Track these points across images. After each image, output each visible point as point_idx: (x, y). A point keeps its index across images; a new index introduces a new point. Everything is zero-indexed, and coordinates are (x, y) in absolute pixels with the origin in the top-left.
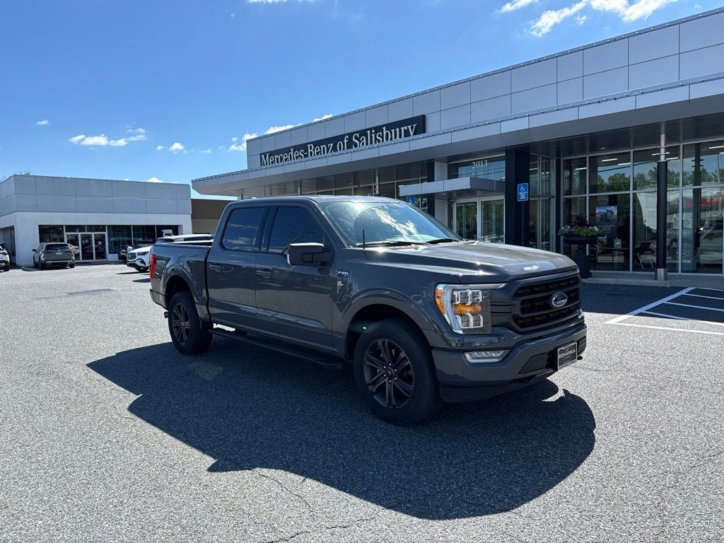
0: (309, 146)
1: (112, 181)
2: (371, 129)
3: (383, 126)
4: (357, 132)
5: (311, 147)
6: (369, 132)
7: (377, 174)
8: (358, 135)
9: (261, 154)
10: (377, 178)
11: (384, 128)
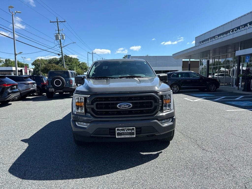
0: (216, 37)
1: (157, 56)
2: (242, 26)
3: (248, 23)
4: (235, 28)
5: (217, 37)
6: (241, 27)
7: (239, 46)
8: (236, 29)
9: (199, 42)
10: (239, 48)
11: (248, 24)
